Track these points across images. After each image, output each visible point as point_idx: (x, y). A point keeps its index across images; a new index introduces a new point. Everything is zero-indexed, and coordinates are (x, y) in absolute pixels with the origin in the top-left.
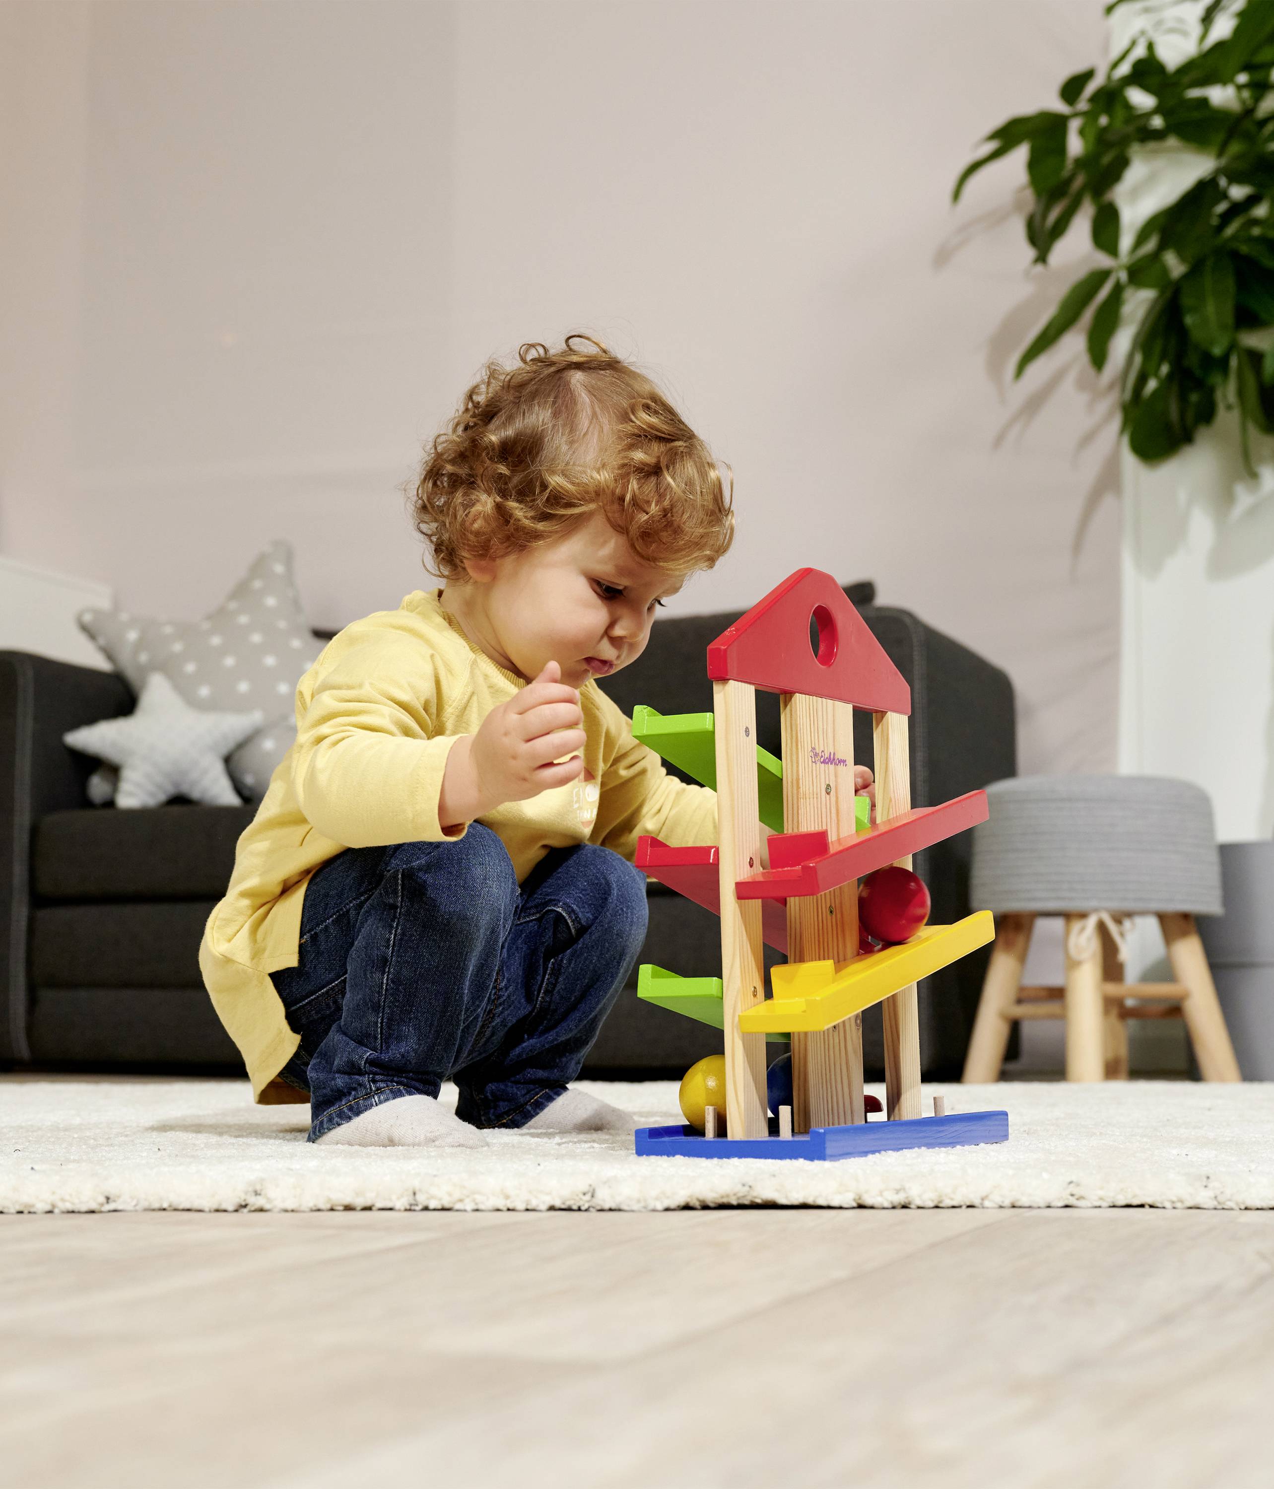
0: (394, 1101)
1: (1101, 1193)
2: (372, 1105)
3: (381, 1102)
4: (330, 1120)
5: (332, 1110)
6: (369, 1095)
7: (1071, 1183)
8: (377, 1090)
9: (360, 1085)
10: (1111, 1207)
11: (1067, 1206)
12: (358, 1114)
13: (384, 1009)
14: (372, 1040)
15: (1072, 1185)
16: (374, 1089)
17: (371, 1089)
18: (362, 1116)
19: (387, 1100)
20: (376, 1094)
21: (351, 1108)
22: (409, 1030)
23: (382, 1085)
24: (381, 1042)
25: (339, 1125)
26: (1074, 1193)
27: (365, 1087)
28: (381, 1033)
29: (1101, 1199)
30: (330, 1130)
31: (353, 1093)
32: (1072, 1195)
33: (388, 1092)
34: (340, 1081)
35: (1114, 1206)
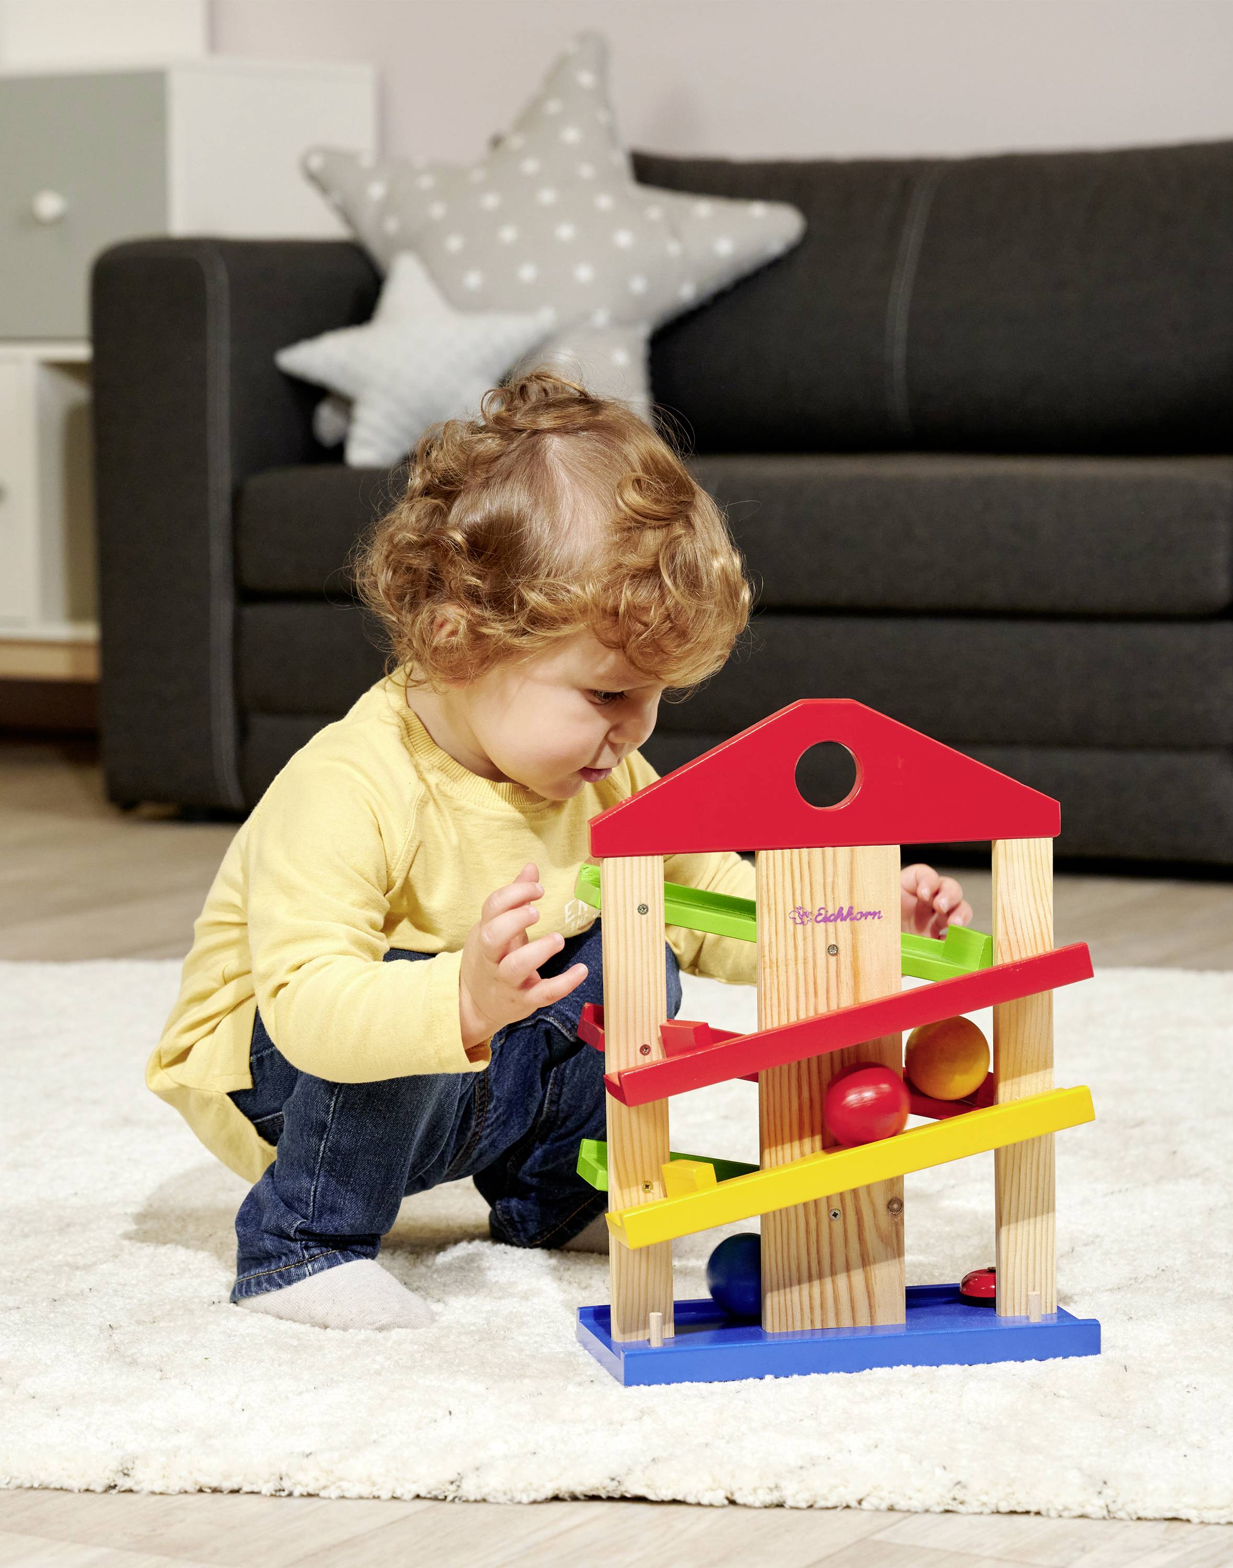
0: (330, 1270)
1: (984, 1498)
2: (305, 1276)
3: (315, 1272)
4: (259, 1284)
5: (261, 1272)
6: (301, 1263)
7: (959, 1483)
8: (311, 1258)
9: (291, 1252)
10: (993, 1513)
11: (947, 1511)
12: (290, 1283)
13: (318, 1177)
14: (304, 1206)
15: (958, 1487)
16: (307, 1257)
17: (304, 1257)
18: (295, 1285)
19: (322, 1269)
20: (310, 1262)
21: (281, 1275)
22: (344, 1203)
23: (316, 1251)
24: (314, 1210)
25: (268, 1291)
26: (957, 1497)
27: (297, 1255)
28: (314, 1202)
29: (984, 1504)
30: (257, 1293)
31: (284, 1258)
32: (955, 1499)
33: (322, 1259)
34: (269, 1243)
35: (998, 1512)
